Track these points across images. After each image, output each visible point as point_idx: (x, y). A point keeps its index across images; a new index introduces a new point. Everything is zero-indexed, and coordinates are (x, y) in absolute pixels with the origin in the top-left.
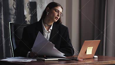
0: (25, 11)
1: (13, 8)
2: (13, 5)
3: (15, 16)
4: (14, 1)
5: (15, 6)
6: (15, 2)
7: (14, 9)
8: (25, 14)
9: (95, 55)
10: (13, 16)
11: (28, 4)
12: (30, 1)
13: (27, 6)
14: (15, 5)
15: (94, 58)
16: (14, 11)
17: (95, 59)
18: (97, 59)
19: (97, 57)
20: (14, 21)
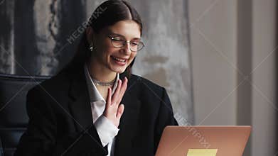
1: (48, 34)
2: (50, 25)
3: (55, 60)
4: (51, 15)
5: (55, 31)
6: (56, 18)
7: (52, 38)
10: (48, 60)
14: (55, 26)
16: (52, 44)
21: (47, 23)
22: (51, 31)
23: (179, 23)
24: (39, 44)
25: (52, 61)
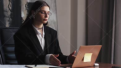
0: (22, 12)
3: (11, 19)
5: (10, 8)
6: (10, 3)
7: (9, 10)
8: (22, 16)
9: (95, 63)
10: (8, 19)
11: (25, 5)
12: (29, 2)
13: (25, 8)
14: (10, 6)
15: (94, 66)
16: (9, 13)
17: (96, 67)
18: (98, 67)
19: (98, 65)
20: (9, 24)
21: (8, 5)
22: (9, 8)
23: (53, 5)
24: (5, 13)
25: (10, 19)
